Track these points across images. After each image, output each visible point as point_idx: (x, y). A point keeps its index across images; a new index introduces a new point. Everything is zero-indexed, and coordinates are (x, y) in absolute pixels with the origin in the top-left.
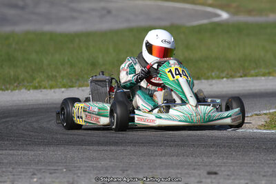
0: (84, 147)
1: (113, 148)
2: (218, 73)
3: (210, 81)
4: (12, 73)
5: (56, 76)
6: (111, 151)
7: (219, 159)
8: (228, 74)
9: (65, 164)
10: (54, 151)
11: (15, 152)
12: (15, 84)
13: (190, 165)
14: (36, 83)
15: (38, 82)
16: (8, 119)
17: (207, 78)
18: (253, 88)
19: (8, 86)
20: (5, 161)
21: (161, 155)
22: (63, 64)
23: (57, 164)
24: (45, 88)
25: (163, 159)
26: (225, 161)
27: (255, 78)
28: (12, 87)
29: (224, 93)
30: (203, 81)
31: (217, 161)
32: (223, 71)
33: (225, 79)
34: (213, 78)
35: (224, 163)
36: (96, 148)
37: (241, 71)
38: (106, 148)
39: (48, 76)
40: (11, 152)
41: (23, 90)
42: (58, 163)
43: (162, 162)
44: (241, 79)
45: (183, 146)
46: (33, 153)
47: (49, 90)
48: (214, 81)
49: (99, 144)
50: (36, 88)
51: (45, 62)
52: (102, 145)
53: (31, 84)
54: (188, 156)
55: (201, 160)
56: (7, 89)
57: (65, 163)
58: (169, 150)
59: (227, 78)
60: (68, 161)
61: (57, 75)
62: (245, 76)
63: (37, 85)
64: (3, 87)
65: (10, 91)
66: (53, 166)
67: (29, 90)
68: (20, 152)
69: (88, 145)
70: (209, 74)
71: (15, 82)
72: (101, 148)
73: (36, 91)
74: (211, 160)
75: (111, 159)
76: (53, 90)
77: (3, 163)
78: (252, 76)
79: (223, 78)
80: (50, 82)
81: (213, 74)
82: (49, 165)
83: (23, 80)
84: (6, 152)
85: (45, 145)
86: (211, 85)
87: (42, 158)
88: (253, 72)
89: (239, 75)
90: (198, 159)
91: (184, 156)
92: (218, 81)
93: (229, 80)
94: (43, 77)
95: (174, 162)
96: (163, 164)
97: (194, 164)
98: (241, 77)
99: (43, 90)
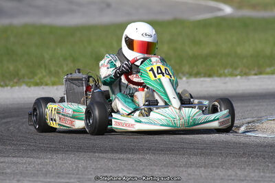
0: (97, 154)
1: (130, 156)
2: (230, 70)
3: (223, 78)
4: (11, 68)
5: (58, 72)
6: (128, 160)
7: (254, 172)
8: (241, 72)
9: (77, 176)
10: (62, 159)
11: (19, 160)
12: (15, 80)
13: (222, 179)
14: (37, 79)
15: (40, 79)
16: (9, 120)
17: (220, 76)
18: (270, 87)
19: (7, 82)
20: (8, 171)
21: (185, 166)
22: (65, 59)
23: (68, 176)
24: (47, 85)
25: (190, 171)
26: (262, 174)
27: (271, 76)
28: (11, 83)
29: (240, 92)
30: (216, 79)
31: (252, 175)
32: (236, 69)
33: (239, 77)
34: (226, 76)
35: (262, 177)
36: (110, 155)
37: (256, 69)
38: (122, 156)
39: (50, 72)
40: (15, 159)
41: (24, 87)
42: (69, 174)
43: (189, 174)
44: (256, 77)
45: (210, 154)
46: (39, 161)
47: (51, 87)
48: (227, 79)
49: (113, 150)
50: (37, 84)
51: (47, 57)
52: (116, 152)
53: (32, 80)
54: (218, 168)
55: (234, 173)
56: (7, 86)
57: (77, 174)
58: (194, 159)
59: (241, 76)
60: (80, 173)
61: (60, 71)
62: (261, 73)
63: (38, 81)
64: (2, 83)
65: (9, 88)
66: (63, 178)
67: (30, 86)
68: (25, 160)
69: (101, 152)
70: (222, 72)
71: (14, 78)
72: (117, 156)
73: (37, 88)
74: (246, 173)
75: (129, 170)
76: (55, 87)
77: (6, 173)
78: (268, 74)
79: (236, 76)
80: (53, 79)
81: (226, 71)
82: (59, 177)
83: (24, 76)
84: (9, 159)
85: (53, 151)
86: (225, 83)
87: (50, 168)
88: (268, 70)
89: (253, 72)
90: (230, 172)
91: (212, 167)
92: (232, 78)
93: (244, 77)
94: (44, 74)
95: (203, 174)
96: (190, 177)
97: (226, 177)
98: (256, 74)
99: (45, 87)
